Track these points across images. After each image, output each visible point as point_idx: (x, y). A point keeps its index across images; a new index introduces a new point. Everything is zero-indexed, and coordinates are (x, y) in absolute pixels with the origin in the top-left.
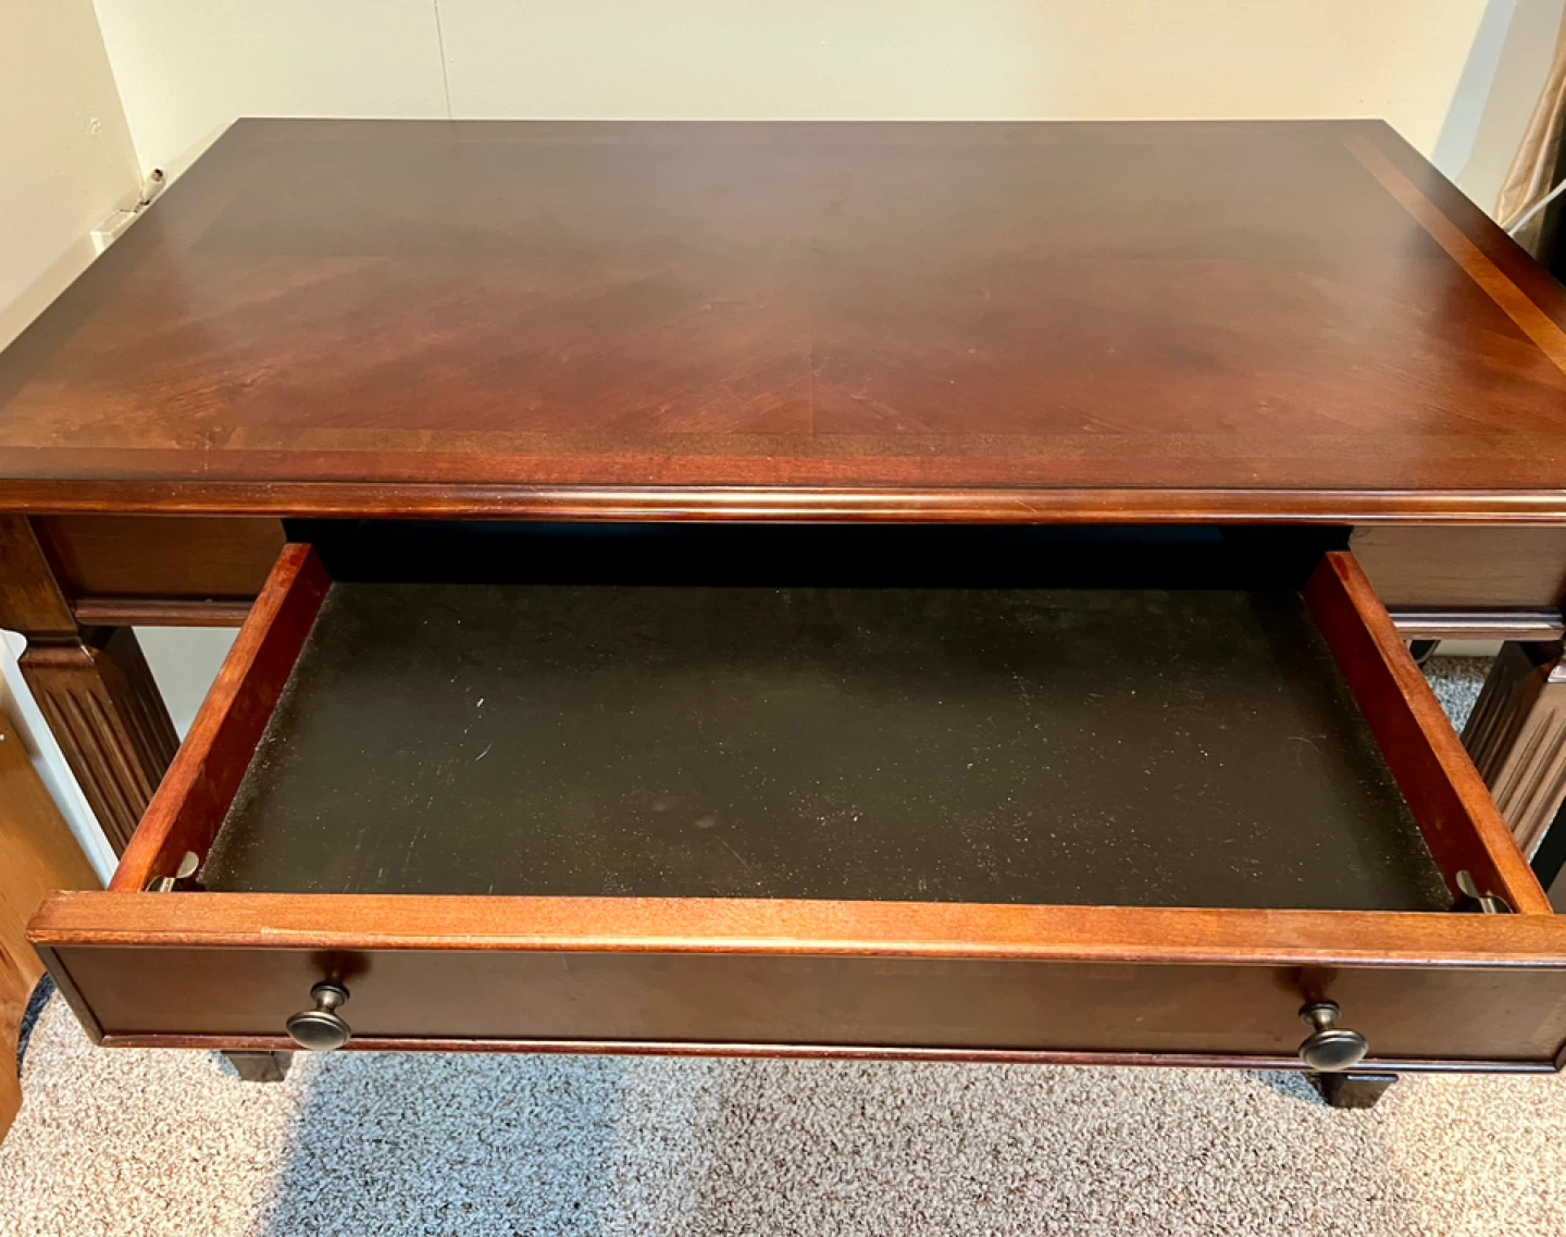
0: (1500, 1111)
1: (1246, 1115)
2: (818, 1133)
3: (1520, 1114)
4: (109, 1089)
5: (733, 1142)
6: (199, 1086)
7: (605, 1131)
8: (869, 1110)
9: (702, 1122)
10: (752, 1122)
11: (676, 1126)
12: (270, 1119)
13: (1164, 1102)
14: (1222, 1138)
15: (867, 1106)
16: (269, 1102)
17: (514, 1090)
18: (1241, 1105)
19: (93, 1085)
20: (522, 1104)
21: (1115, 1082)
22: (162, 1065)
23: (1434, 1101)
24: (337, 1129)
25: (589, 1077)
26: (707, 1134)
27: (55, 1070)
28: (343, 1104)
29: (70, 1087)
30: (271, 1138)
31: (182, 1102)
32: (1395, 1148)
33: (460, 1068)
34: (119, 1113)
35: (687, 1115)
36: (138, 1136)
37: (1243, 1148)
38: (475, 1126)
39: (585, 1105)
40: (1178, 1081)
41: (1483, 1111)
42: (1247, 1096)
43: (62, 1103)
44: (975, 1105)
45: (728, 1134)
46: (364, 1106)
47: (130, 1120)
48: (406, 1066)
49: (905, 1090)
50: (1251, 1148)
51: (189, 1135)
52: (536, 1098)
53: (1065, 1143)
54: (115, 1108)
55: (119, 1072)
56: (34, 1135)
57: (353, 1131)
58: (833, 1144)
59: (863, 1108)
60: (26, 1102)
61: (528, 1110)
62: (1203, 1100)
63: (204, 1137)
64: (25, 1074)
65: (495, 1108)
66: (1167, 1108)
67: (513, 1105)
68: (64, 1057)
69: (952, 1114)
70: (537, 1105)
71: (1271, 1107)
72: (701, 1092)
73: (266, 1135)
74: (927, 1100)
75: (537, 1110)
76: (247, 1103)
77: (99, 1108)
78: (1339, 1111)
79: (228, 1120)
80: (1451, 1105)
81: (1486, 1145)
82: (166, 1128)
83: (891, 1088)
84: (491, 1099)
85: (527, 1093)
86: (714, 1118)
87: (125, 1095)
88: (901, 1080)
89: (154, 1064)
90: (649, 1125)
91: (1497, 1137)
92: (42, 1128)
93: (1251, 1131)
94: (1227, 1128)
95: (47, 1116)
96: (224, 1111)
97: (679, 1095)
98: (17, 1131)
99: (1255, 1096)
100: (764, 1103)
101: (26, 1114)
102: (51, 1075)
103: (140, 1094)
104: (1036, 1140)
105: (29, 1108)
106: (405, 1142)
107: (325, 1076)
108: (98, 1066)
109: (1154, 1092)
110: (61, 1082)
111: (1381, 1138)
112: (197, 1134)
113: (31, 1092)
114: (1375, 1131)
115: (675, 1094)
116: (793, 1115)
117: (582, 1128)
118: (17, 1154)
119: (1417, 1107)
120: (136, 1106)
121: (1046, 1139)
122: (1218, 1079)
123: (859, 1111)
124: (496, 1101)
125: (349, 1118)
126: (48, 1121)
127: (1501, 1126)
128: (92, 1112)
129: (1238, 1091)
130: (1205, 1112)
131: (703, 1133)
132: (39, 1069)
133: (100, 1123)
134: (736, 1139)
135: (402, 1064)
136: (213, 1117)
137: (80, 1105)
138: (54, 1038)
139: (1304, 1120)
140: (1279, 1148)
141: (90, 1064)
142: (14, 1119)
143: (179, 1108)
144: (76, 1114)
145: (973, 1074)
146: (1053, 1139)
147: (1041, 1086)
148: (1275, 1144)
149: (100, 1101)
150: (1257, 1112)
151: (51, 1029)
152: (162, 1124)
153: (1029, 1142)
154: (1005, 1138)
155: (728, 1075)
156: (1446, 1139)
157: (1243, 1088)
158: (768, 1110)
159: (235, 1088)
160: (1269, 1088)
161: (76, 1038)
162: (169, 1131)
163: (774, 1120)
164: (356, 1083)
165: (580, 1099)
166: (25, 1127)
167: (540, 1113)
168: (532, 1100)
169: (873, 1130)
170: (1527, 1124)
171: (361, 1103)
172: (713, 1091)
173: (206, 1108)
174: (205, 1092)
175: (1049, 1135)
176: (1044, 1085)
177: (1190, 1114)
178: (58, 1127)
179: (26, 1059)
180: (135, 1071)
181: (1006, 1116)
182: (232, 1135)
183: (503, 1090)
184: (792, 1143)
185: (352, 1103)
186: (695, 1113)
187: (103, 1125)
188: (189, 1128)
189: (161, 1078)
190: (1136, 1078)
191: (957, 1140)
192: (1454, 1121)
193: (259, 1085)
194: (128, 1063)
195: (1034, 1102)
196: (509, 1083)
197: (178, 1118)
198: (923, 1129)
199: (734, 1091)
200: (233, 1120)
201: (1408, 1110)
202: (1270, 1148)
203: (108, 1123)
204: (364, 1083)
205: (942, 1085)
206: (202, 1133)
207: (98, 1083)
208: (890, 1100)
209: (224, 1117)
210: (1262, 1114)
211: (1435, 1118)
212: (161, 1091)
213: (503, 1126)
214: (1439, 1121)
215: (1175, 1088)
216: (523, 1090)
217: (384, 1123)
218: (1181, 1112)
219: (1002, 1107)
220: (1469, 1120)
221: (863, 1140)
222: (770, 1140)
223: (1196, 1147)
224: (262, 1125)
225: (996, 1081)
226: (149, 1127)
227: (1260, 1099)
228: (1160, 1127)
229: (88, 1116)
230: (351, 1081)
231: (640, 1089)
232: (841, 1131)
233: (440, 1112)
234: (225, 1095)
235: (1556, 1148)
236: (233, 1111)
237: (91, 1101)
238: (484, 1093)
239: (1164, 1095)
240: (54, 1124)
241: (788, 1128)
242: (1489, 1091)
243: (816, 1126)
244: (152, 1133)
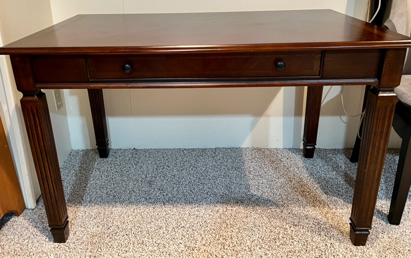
0: (401, 246)
1: (330, 247)
2: (212, 253)
3: (406, 246)
4: (18, 245)
5: (188, 255)
6: (42, 244)
7: (153, 253)
8: (226, 247)
9: (180, 251)
10: (193, 251)
11: (172, 252)
12: (61, 251)
13: (307, 245)
14: (324, 253)
15: (225, 246)
16: (61, 248)
17: (128, 244)
18: (329, 245)
19: (14, 244)
20: (130, 247)
21: (293, 240)
22: (33, 240)
23: (382, 244)
25: (149, 241)
26: (181, 253)
27: (4, 241)
28: (81, 248)
29: (8, 245)
31: (37, 248)
35: (175, 249)
37: (330, 255)
38: (117, 252)
39: (147, 247)
40: (311, 240)
41: (396, 246)
42: (330, 243)
44: (255, 246)
45: (187, 253)
46: (87, 248)
49: (235, 242)
50: (332, 255)
51: (38, 255)
52: (134, 246)
53: (280, 254)
54: (19, 249)
55: (21, 241)
58: (216, 255)
59: (224, 247)
61: (132, 248)
62: (318, 244)
65: (123, 248)
66: (308, 246)
67: (128, 247)
69: (249, 248)
70: (134, 247)
71: (337, 246)
72: (179, 244)
74: (242, 245)
75: (134, 248)
76: (55, 248)
78: (356, 247)
80: (387, 245)
81: (398, 254)
83: (232, 242)
84: (122, 246)
85: (132, 244)
86: (183, 249)
87: (22, 247)
88: (234, 240)
89: (31, 239)
90: (165, 251)
93: (332, 251)
94: (325, 251)
97: (173, 244)
99: (332, 243)
100: (196, 246)
102: (3, 242)
103: (26, 246)
104: (272, 254)
107: (77, 241)
108: (15, 240)
109: (304, 242)
110: (5, 244)
111: (369, 252)
112: (41, 255)
114: (367, 251)
116: (205, 248)
117: (147, 252)
119: (377, 245)
120: (25, 249)
121: (275, 253)
122: (322, 240)
123: (223, 248)
124: (123, 246)
125: (82, 251)
127: (401, 249)
128: (13, 250)
129: (327, 242)
130: (319, 247)
131: (180, 253)
133: (15, 253)
134: (189, 254)
135: (98, 238)
136: (46, 251)
137: (10, 249)
139: (347, 249)
140: (340, 255)
144: (8, 251)
145: (254, 239)
146: (277, 254)
147: (273, 241)
148: (339, 254)
149: (15, 248)
150: (333, 247)
153: (270, 254)
154: (264, 253)
156: (386, 252)
157: (329, 241)
158: (198, 248)
159: (52, 244)
160: (336, 241)
162: (33, 255)
163: (200, 250)
164: (85, 243)
165: (146, 246)
167: (135, 249)
168: (133, 246)
169: (227, 252)
170: (409, 249)
171: (86, 247)
172: (183, 243)
173: (44, 249)
174: (44, 245)
175: (276, 253)
177: (315, 248)
180: (25, 241)
181: (263, 248)
183: (125, 244)
184: (204, 255)
185: (84, 247)
186: (178, 248)
189: (32, 243)
190: (299, 239)
191: (250, 254)
192: (388, 248)
193: (59, 244)
194: (24, 239)
195: (271, 245)
196: (127, 242)
197: (36, 251)
198: (241, 252)
199: (188, 243)
201: (375, 246)
202: (338, 255)
204: (87, 242)
205: (246, 241)
207: (15, 244)
208: (231, 245)
209: (49, 251)
210: (334, 247)
211: (383, 248)
212: (32, 246)
213: (125, 252)
214: (384, 249)
215: (310, 241)
216: (131, 243)
217: (92, 252)
218: (312, 247)
219: (262, 246)
220: (392, 248)
221: (224, 254)
222: (198, 254)
223: (317, 255)
225: (260, 240)
227: (334, 244)
228: (306, 251)
230: (84, 242)
231: (162, 243)
232: (218, 252)
233: (108, 249)
234: (49, 246)
236: (51, 250)
238: (120, 244)
239: (307, 243)
241: (203, 252)
242: (397, 241)
243: (211, 251)
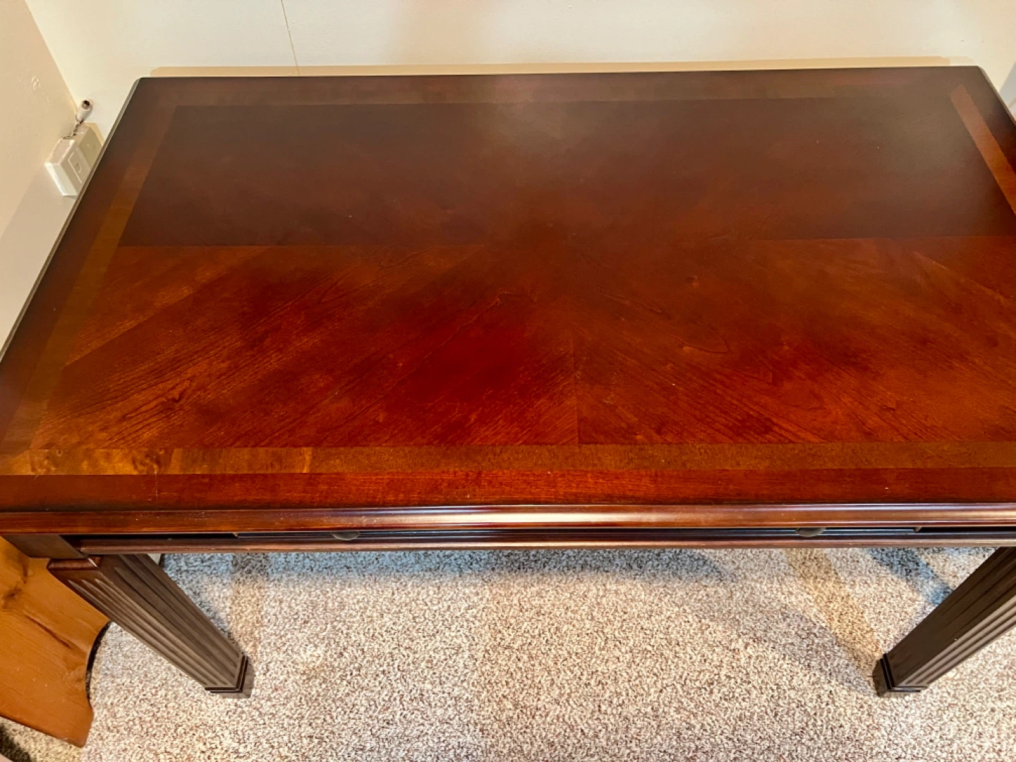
0: (977, 697)
1: (827, 704)
2: (573, 724)
3: (989, 700)
4: (145, 706)
5: (522, 731)
6: (199, 703)
7: (446, 726)
8: (603, 708)
9: (504, 718)
10: (533, 717)
11: (488, 721)
12: (245, 723)
13: (779, 698)
14: (812, 721)
15: (602, 705)
16: (243, 712)
17: (389, 700)
18: (825, 698)
19: (135, 703)
20: (395, 709)
21: (750, 685)
22: (175, 689)
23: (939, 691)
24: (285, 729)
25: (434, 690)
26: (507, 726)
27: (111, 693)
28: (288, 713)
29: (121, 705)
30: (247, 737)
31: (191, 714)
32: (914, 724)
33: (356, 686)
34: (153, 721)
35: (494, 714)
36: (167, 737)
37: (825, 727)
38: (369, 725)
39: (433, 710)
40: (787, 683)
41: (967, 696)
42: (828, 692)
43: (118, 716)
44: (666, 702)
45: (519, 726)
46: (300, 714)
47: (160, 726)
48: (324, 686)
49: (624, 693)
50: (830, 726)
51: (197, 735)
52: (403, 705)
53: (720, 727)
54: (150, 718)
55: (149, 694)
56: (104, 737)
57: (296, 730)
58: (582, 731)
59: (599, 706)
60: (96, 715)
61: (399, 713)
62: (802, 695)
63: (207, 737)
64: (92, 697)
65: (379, 713)
66: (781, 702)
67: (390, 710)
68: (115, 685)
69: (652, 709)
70: (404, 709)
71: (842, 699)
72: (502, 698)
73: (243, 734)
74: (637, 700)
75: (405, 713)
76: (230, 714)
77: (140, 718)
78: (882, 699)
79: (219, 725)
80: (949, 693)
81: (968, 720)
82: (183, 731)
83: (616, 692)
84: (376, 707)
85: (398, 702)
86: (511, 715)
87: (155, 710)
88: (622, 687)
89: (170, 688)
90: (472, 722)
91: (975, 715)
92: (108, 733)
93: (830, 715)
94: (815, 714)
95: (110, 725)
96: (216, 719)
97: (489, 701)
98: (93, 734)
99: (833, 692)
100: (540, 704)
101: (98, 723)
102: (109, 697)
103: (164, 709)
104: (703, 725)
105: (99, 719)
106: (327, 737)
107: (275, 694)
108: (136, 691)
109: (773, 690)
110: (116, 701)
111: (907, 718)
112: (202, 735)
113: (98, 709)
114: (903, 713)
115: (486, 700)
116: (557, 712)
117: (432, 725)
118: (96, 750)
119: (929, 695)
120: (163, 717)
121: (709, 724)
122: (811, 681)
123: (597, 709)
124: (379, 707)
125: (292, 722)
126: (112, 728)
127: (977, 707)
128: (137, 722)
129: (823, 688)
130: (803, 703)
131: (504, 725)
132: (100, 693)
133: (142, 728)
134: (524, 729)
135: (321, 684)
136: (211, 723)
137: (129, 717)
138: (106, 672)
139: (862, 707)
140: (846, 726)
141: (131, 689)
142: (90, 727)
143: (189, 717)
144: (127, 723)
145: (665, 682)
146: (712, 724)
147: (705, 689)
148: (844, 724)
149: (141, 715)
150: (834, 702)
151: (104, 665)
152: (180, 729)
153: (698, 726)
154: (684, 724)
155: (518, 687)
156: (944, 717)
157: (826, 686)
158: (543, 709)
159: (221, 703)
160: (841, 686)
161: (120, 672)
162: (185, 733)
163: (547, 716)
164: (294, 698)
165: (430, 705)
166: (98, 732)
167: (406, 715)
168: (401, 707)
169: (606, 721)
170: (992, 705)
171: (298, 712)
172: (509, 697)
173: (205, 717)
174: (204, 706)
175: (710, 721)
176: (708, 688)
177: (794, 705)
178: (118, 732)
179: (92, 686)
180: (160, 693)
181: (685, 709)
182: (223, 735)
183: (384, 700)
184: (558, 731)
185: (293, 711)
186: (499, 713)
187: (145, 730)
188: (196, 731)
189: (175, 698)
190: (763, 682)
191: (656, 726)
192: (950, 704)
193: (236, 700)
194: (154, 687)
195: (701, 699)
196: (386, 695)
197: (189, 724)
198: (636, 719)
199: (522, 696)
200: (223, 725)
201: (923, 698)
202: (841, 726)
203: (147, 729)
204: (299, 698)
205: (646, 689)
206: (205, 735)
207: (138, 702)
208: (615, 701)
209: (217, 723)
210: (837, 704)
211: (939, 703)
212: (177, 706)
213: (385, 724)
214: (941, 705)
215: (786, 688)
216: (395, 699)
217: (314, 724)
218: (789, 704)
219: (682, 703)
220: (959, 704)
221: (600, 728)
222: (544, 729)
223: (797, 727)
224: (241, 728)
225: (678, 686)
226: (172, 731)
227: (836, 693)
228: (776, 715)
229: (135, 725)
230: (291, 697)
231: (465, 698)
232: (587, 723)
233: (346, 717)
234: (216, 708)
235: (1008, 721)
236: (222, 719)
237: (136, 714)
238: (372, 703)
239: (779, 693)
240: (115, 730)
241: (555, 721)
242: (972, 683)
243: (572, 719)
244: (175, 735)
